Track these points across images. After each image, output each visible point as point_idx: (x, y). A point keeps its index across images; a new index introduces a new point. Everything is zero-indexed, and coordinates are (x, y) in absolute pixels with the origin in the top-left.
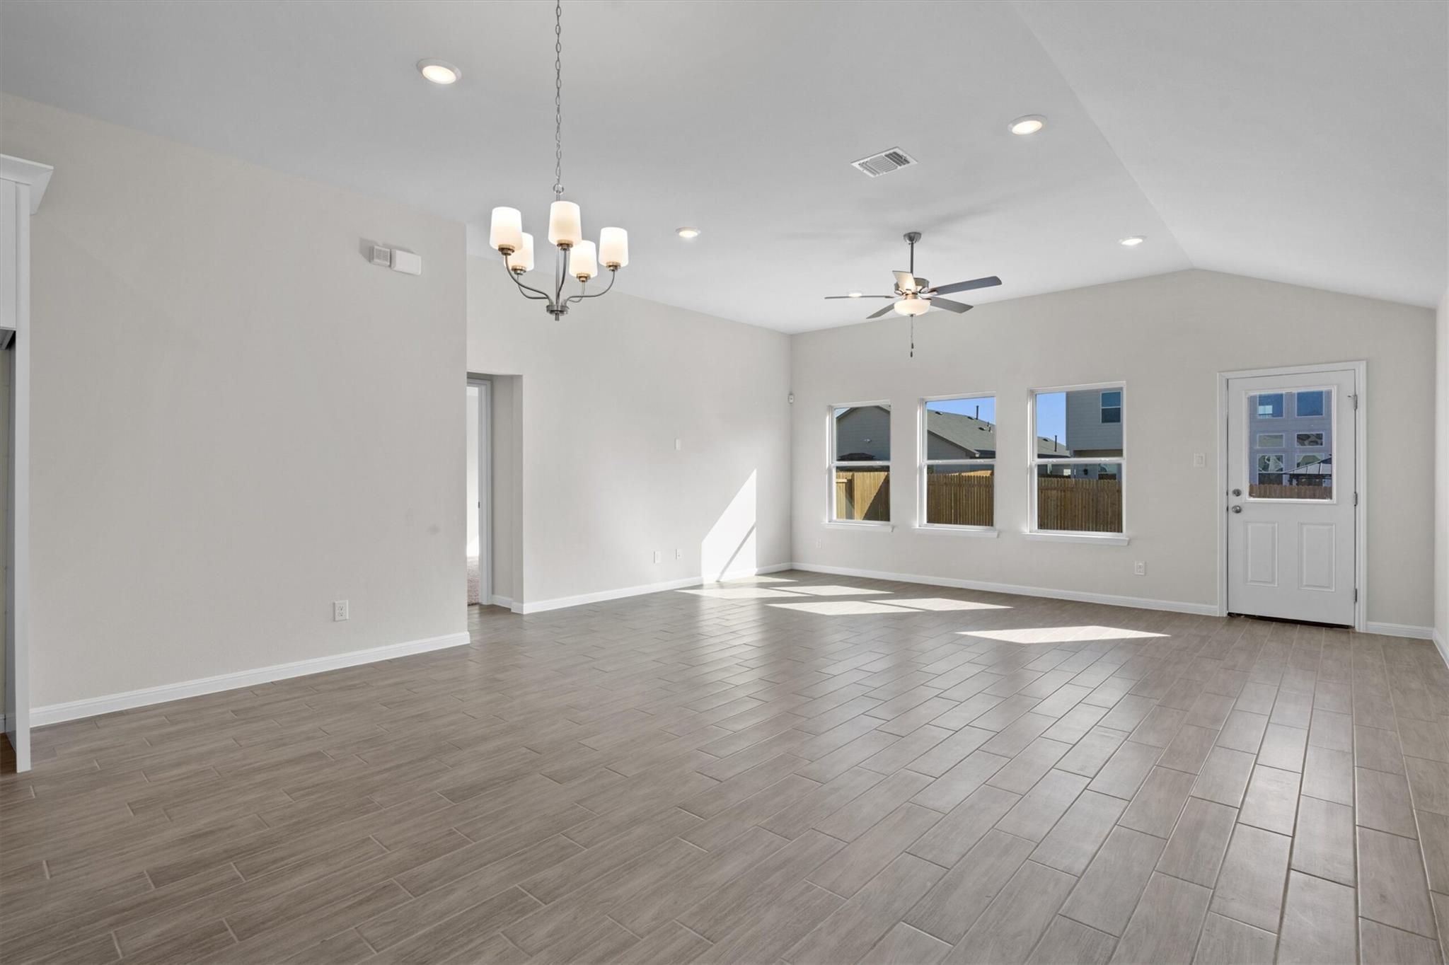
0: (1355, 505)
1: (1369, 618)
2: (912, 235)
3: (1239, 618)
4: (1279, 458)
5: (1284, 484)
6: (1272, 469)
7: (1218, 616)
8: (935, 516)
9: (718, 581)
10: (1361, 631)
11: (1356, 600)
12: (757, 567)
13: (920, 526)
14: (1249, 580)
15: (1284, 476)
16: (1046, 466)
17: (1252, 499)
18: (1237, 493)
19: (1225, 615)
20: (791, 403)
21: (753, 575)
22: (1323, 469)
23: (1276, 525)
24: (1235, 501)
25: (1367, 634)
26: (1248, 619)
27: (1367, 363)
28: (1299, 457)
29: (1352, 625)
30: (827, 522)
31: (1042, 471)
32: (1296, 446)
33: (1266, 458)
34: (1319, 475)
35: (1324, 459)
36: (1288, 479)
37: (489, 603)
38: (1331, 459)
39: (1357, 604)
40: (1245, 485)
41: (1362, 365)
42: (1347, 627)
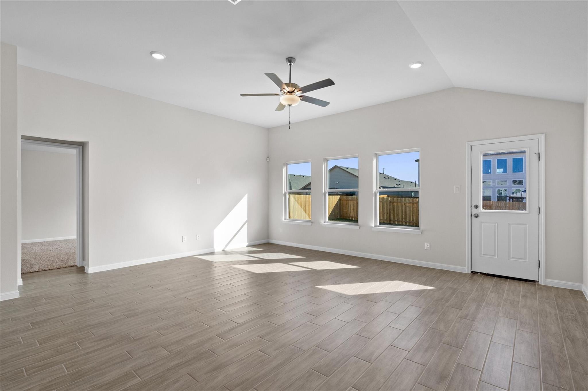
0: (539, 214)
1: (546, 277)
2: (290, 59)
3: (477, 274)
4: (506, 190)
5: (507, 201)
6: (503, 195)
7: (466, 273)
9: (223, 250)
10: (542, 284)
11: (539, 267)
12: (248, 242)
13: (324, 223)
14: (483, 254)
15: (507, 197)
17: (484, 210)
18: (476, 207)
19: (470, 272)
20: (268, 162)
21: (246, 246)
22: (523, 195)
23: (497, 224)
24: (475, 211)
25: (545, 286)
26: (482, 275)
27: (546, 134)
28: (514, 190)
29: (537, 280)
30: (283, 220)
32: (512, 185)
33: (500, 190)
34: (521, 197)
35: (523, 190)
36: (508, 199)
37: (82, 266)
38: (526, 190)
39: (540, 269)
40: (481, 203)
41: (542, 137)
42: (534, 281)
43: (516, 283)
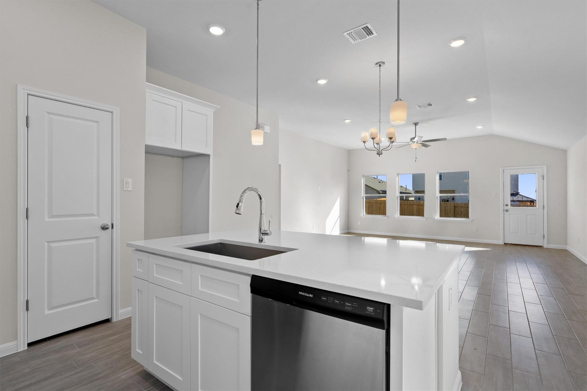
0: (543, 209)
1: (548, 243)
2: (416, 123)
3: (508, 245)
7: (501, 244)
8: (402, 213)
12: (340, 231)
13: (397, 217)
14: (511, 233)
16: (403, 196)
17: (511, 207)
18: (507, 205)
19: (503, 244)
20: (348, 174)
23: (519, 215)
24: (506, 208)
25: (547, 249)
26: (511, 245)
27: (547, 166)
29: (543, 245)
30: (362, 216)
31: (401, 199)
39: (544, 239)
40: (509, 203)
41: (545, 168)
42: (541, 246)
43: (531, 248)
